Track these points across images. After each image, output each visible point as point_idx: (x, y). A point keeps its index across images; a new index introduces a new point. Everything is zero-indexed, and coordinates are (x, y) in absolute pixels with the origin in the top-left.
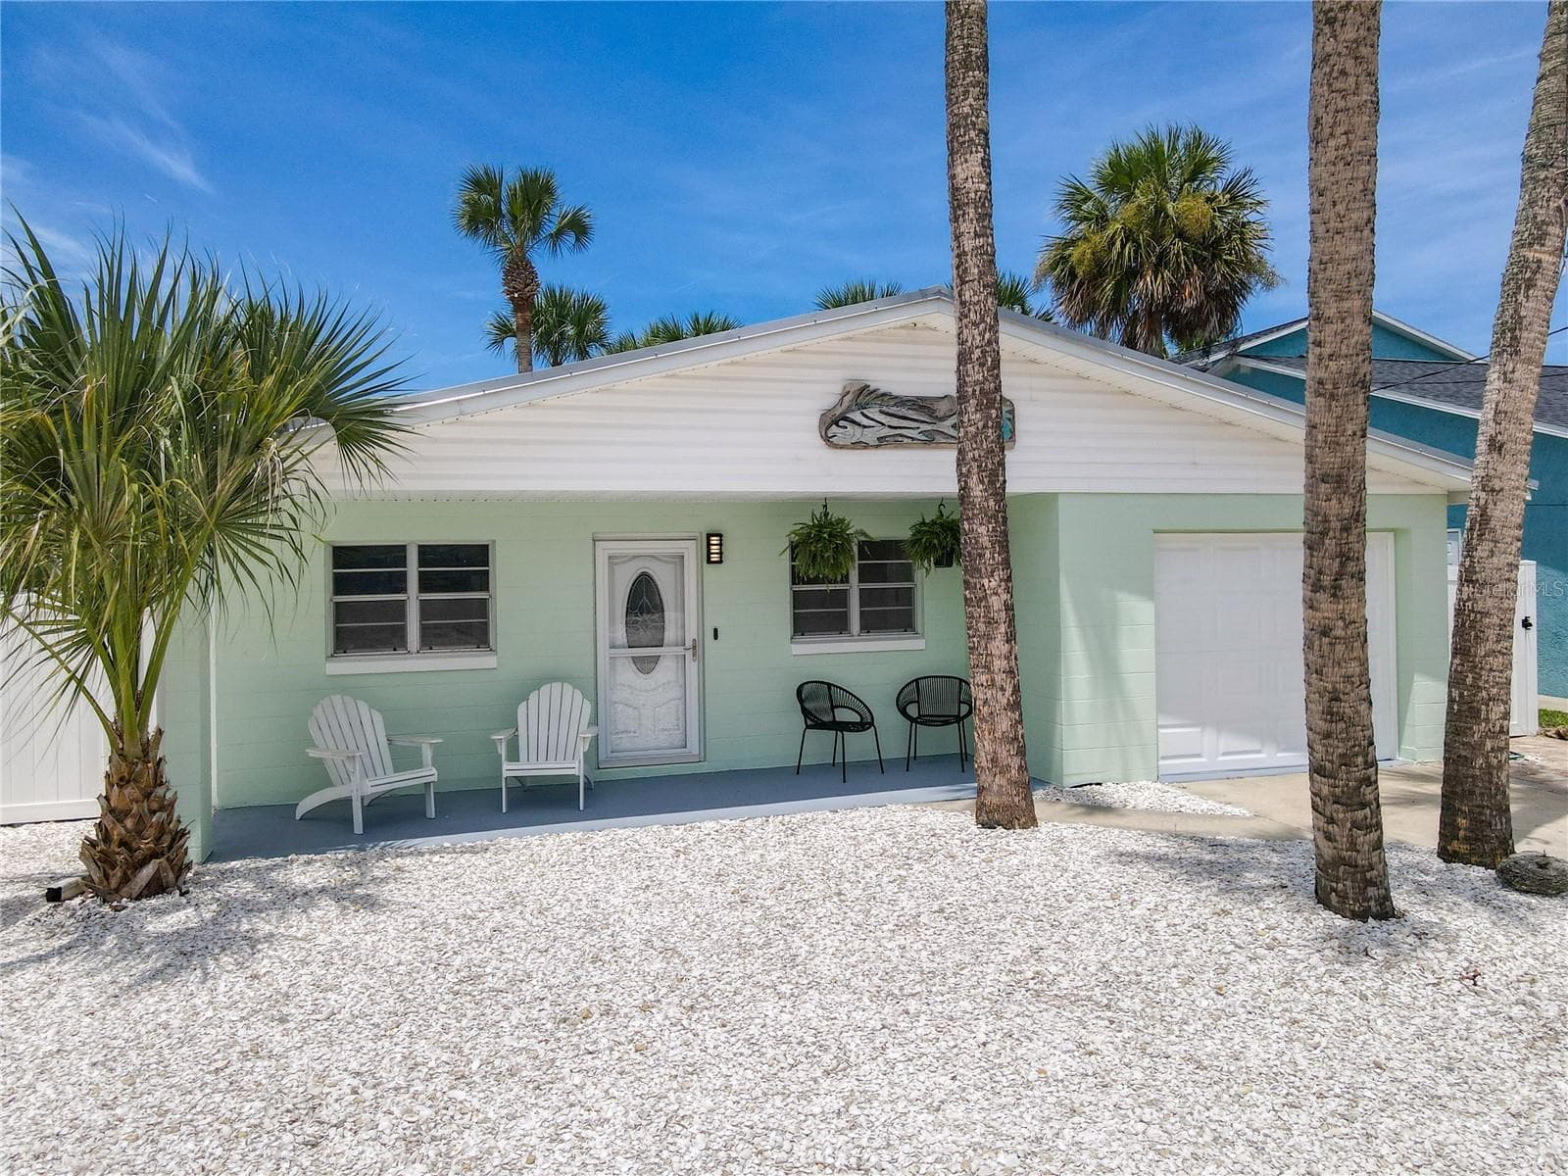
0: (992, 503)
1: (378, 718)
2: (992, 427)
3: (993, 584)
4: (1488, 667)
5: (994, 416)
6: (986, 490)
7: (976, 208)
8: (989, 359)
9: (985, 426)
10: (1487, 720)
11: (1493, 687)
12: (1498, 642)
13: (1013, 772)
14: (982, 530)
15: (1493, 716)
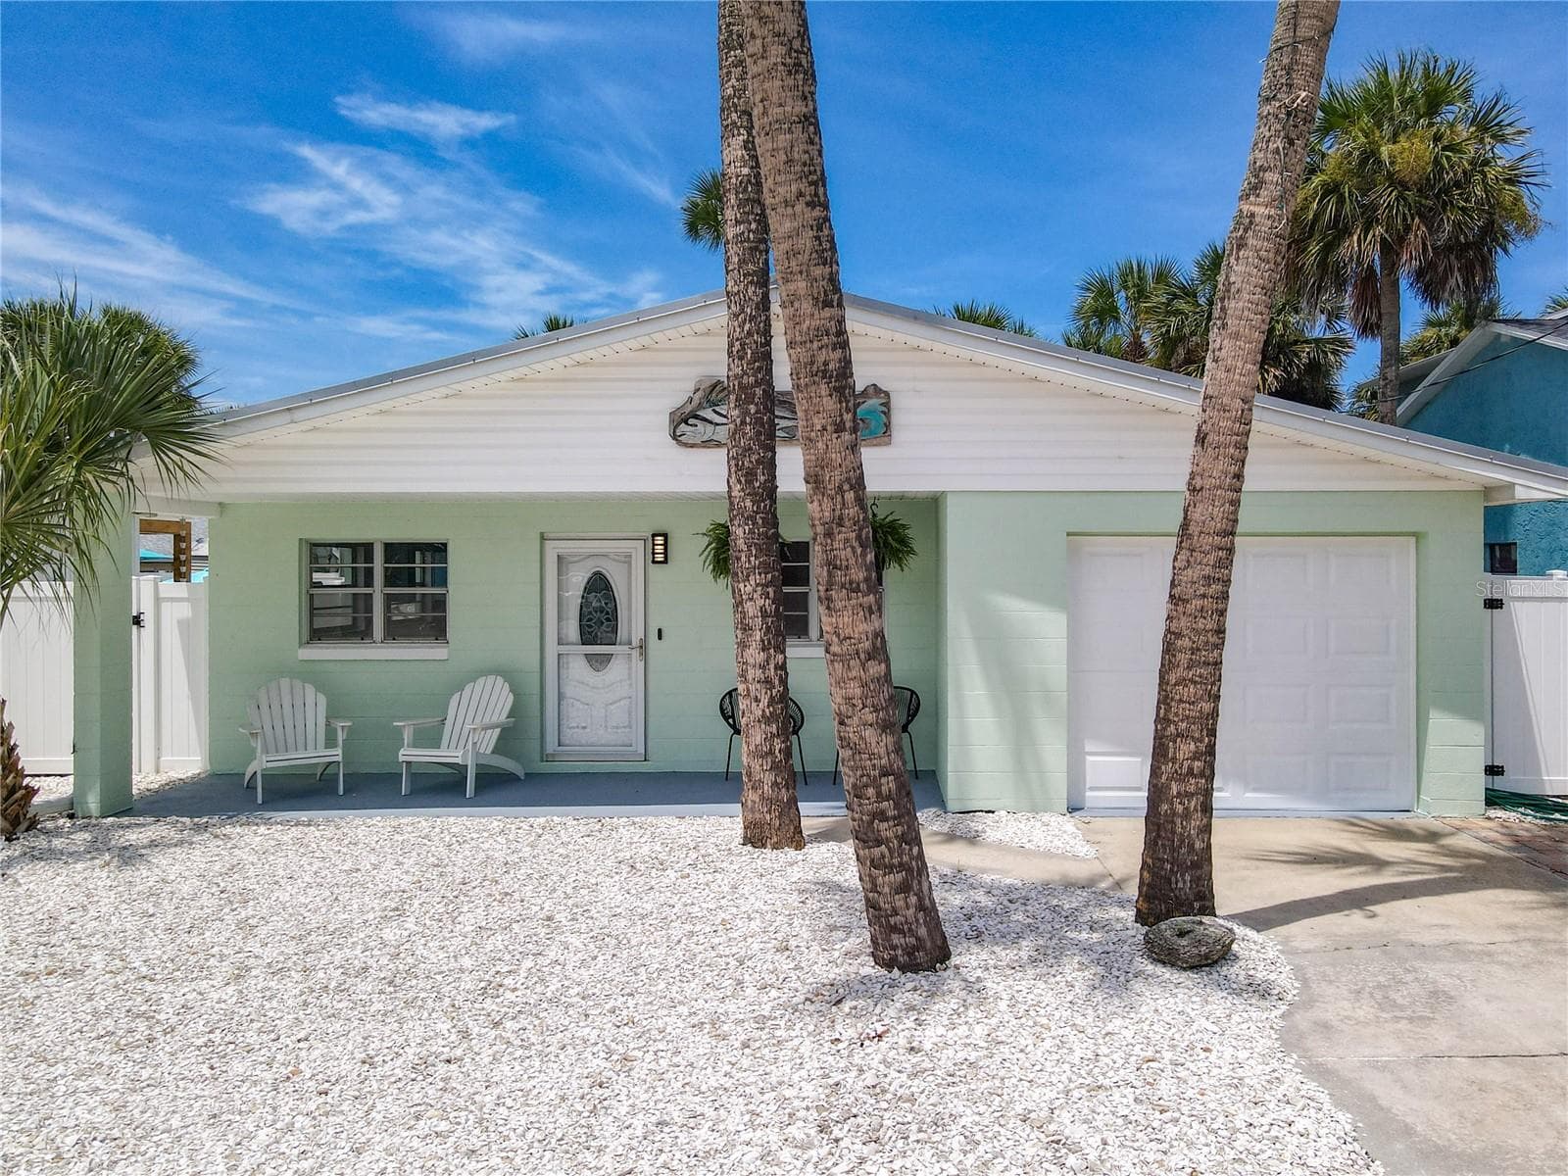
0: (748, 503)
1: (322, 700)
2: (750, 424)
3: (749, 589)
4: (1177, 697)
5: (752, 411)
6: (743, 490)
7: (737, 193)
8: (749, 351)
9: (743, 423)
10: (1174, 760)
11: (1182, 721)
12: (1189, 668)
13: (766, 787)
14: (740, 532)
15: (1180, 756)
